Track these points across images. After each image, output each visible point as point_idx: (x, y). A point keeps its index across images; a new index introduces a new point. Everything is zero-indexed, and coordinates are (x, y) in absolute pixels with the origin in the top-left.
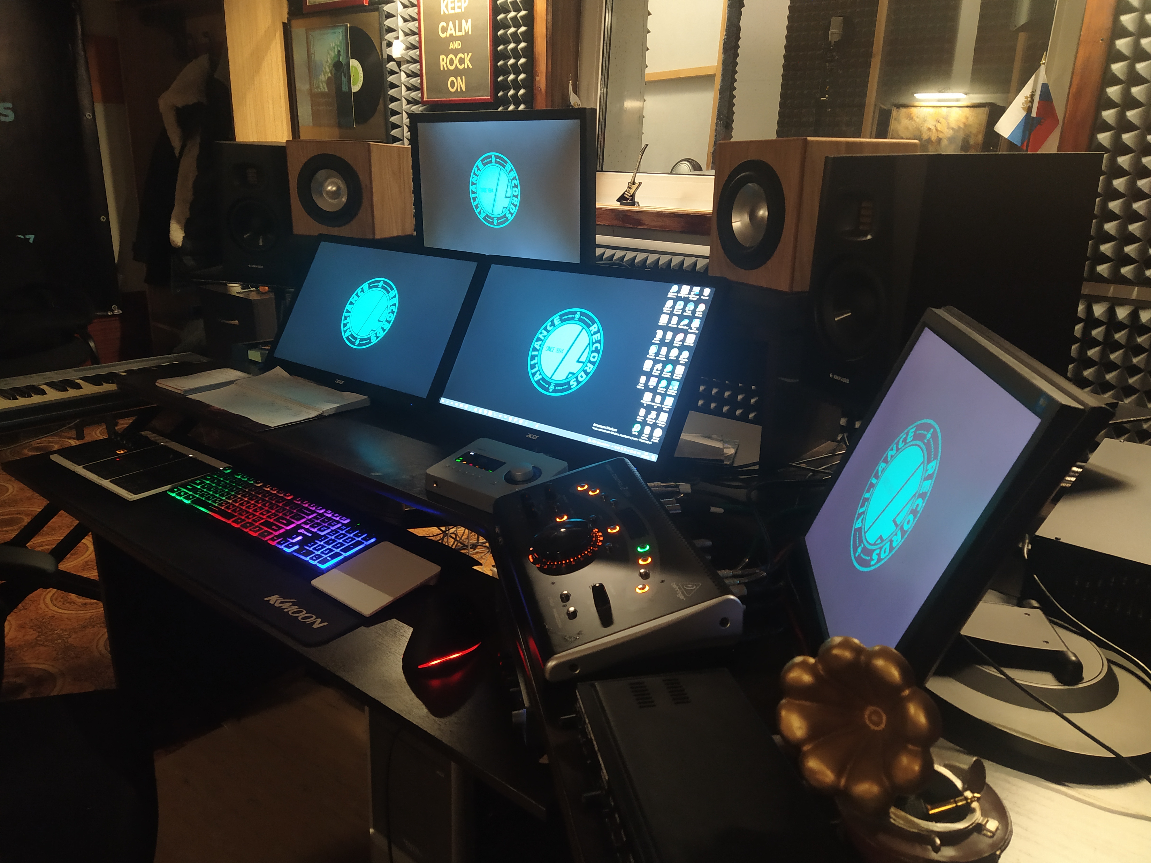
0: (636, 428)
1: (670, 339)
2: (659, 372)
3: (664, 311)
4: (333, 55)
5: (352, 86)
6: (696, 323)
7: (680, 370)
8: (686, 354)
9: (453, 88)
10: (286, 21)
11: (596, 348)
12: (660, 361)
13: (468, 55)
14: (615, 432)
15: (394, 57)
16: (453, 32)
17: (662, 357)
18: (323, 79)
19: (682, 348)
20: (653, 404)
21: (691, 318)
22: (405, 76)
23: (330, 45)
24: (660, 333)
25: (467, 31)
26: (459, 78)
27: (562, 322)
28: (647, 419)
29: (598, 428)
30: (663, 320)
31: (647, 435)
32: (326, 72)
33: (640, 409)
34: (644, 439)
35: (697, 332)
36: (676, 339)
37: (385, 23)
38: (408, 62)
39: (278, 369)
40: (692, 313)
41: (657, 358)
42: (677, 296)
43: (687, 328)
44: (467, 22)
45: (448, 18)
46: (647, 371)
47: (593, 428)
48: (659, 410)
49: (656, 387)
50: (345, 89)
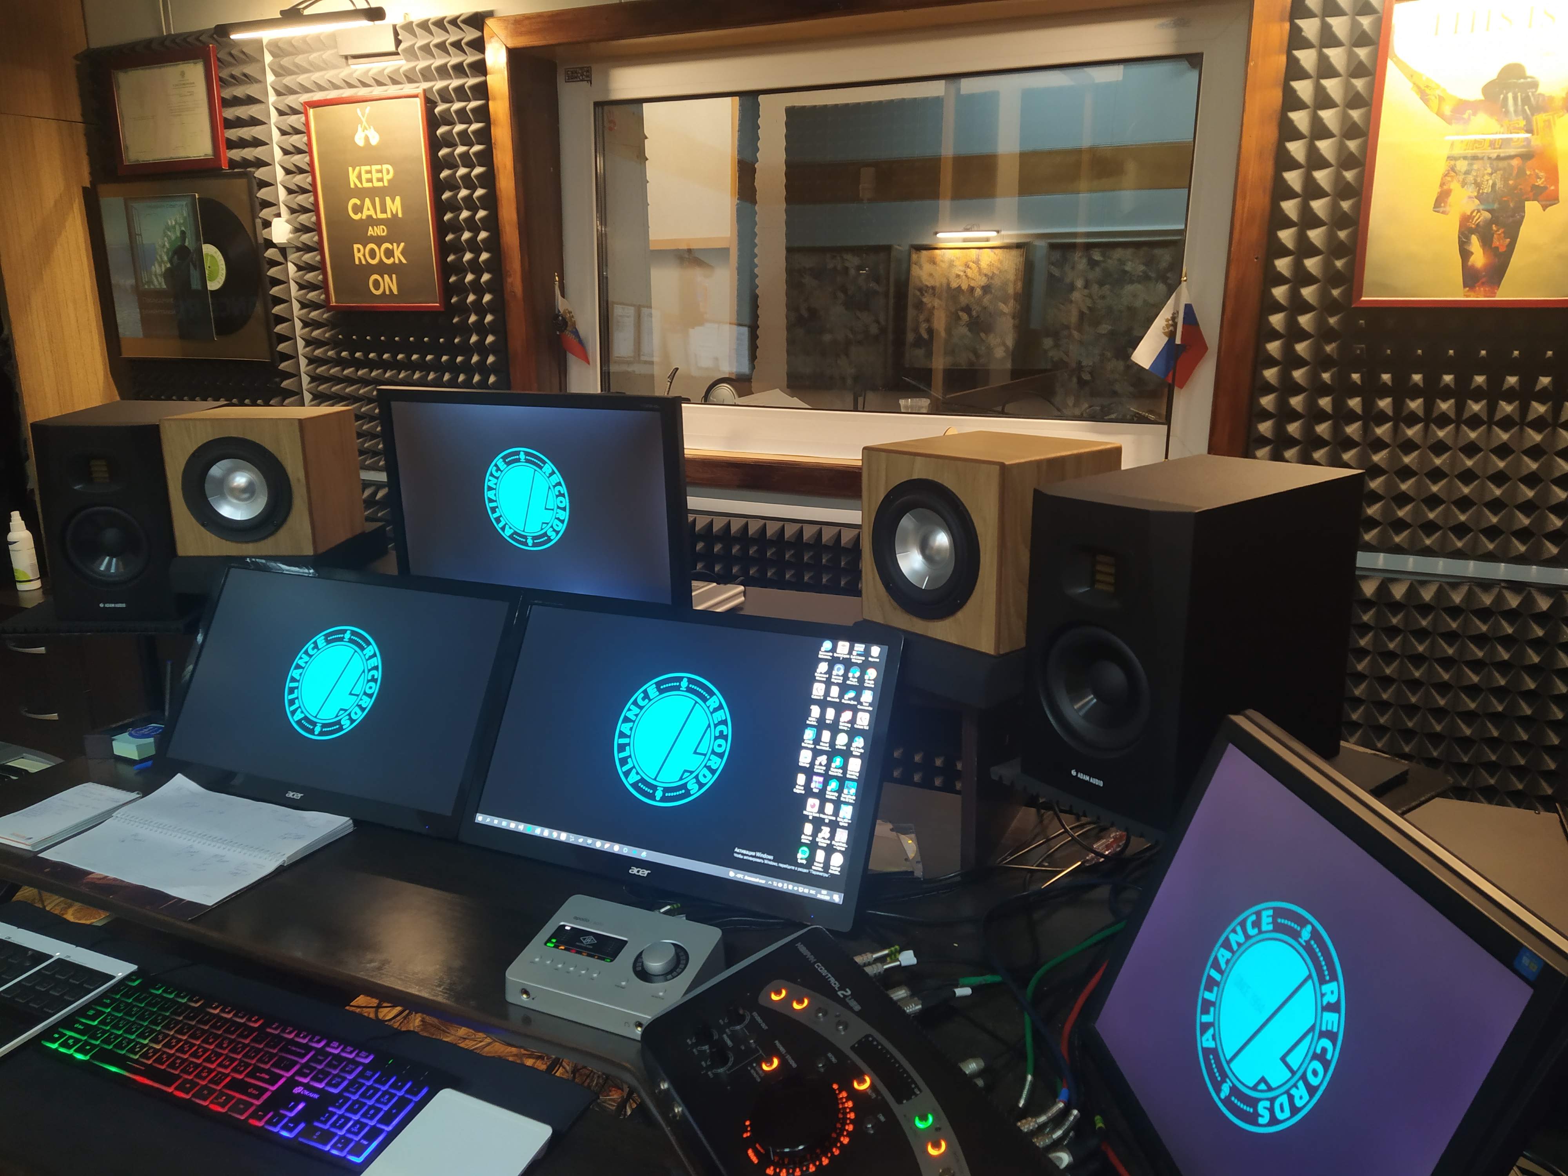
0: (802, 855)
1: (832, 718)
2: (824, 768)
3: (817, 678)
4: (173, 237)
5: (208, 282)
6: (867, 697)
7: (855, 766)
8: (859, 743)
9: (377, 289)
10: (88, 185)
11: (721, 732)
12: (822, 752)
13: (398, 247)
14: (770, 860)
15: (275, 241)
16: (372, 212)
17: (824, 746)
18: (158, 271)
19: (853, 733)
20: (822, 816)
21: (860, 689)
22: (295, 269)
23: (167, 223)
24: (815, 711)
25: (394, 212)
26: (386, 276)
27: (660, 694)
28: (817, 840)
29: (743, 854)
30: (818, 691)
31: (820, 863)
32: (163, 261)
33: (804, 825)
34: (817, 868)
35: (871, 709)
36: (842, 719)
37: (258, 195)
38: (298, 249)
39: (180, 779)
40: (858, 682)
41: (818, 747)
42: (833, 657)
43: (856, 703)
44: (393, 201)
45: (362, 193)
46: (805, 767)
47: (735, 855)
48: (834, 826)
49: (823, 791)
50: (195, 285)
